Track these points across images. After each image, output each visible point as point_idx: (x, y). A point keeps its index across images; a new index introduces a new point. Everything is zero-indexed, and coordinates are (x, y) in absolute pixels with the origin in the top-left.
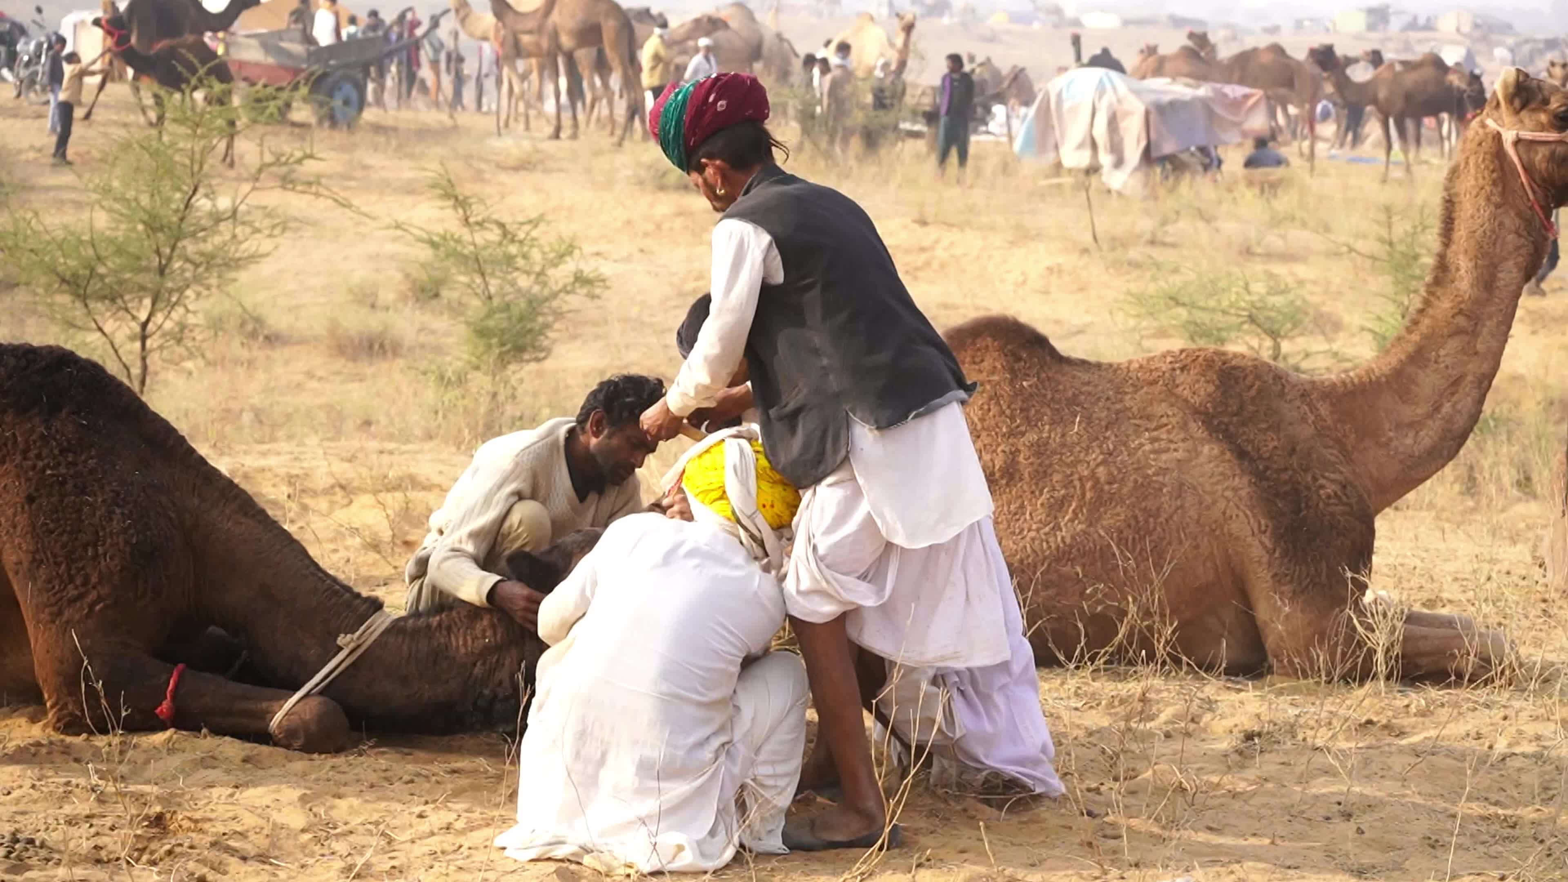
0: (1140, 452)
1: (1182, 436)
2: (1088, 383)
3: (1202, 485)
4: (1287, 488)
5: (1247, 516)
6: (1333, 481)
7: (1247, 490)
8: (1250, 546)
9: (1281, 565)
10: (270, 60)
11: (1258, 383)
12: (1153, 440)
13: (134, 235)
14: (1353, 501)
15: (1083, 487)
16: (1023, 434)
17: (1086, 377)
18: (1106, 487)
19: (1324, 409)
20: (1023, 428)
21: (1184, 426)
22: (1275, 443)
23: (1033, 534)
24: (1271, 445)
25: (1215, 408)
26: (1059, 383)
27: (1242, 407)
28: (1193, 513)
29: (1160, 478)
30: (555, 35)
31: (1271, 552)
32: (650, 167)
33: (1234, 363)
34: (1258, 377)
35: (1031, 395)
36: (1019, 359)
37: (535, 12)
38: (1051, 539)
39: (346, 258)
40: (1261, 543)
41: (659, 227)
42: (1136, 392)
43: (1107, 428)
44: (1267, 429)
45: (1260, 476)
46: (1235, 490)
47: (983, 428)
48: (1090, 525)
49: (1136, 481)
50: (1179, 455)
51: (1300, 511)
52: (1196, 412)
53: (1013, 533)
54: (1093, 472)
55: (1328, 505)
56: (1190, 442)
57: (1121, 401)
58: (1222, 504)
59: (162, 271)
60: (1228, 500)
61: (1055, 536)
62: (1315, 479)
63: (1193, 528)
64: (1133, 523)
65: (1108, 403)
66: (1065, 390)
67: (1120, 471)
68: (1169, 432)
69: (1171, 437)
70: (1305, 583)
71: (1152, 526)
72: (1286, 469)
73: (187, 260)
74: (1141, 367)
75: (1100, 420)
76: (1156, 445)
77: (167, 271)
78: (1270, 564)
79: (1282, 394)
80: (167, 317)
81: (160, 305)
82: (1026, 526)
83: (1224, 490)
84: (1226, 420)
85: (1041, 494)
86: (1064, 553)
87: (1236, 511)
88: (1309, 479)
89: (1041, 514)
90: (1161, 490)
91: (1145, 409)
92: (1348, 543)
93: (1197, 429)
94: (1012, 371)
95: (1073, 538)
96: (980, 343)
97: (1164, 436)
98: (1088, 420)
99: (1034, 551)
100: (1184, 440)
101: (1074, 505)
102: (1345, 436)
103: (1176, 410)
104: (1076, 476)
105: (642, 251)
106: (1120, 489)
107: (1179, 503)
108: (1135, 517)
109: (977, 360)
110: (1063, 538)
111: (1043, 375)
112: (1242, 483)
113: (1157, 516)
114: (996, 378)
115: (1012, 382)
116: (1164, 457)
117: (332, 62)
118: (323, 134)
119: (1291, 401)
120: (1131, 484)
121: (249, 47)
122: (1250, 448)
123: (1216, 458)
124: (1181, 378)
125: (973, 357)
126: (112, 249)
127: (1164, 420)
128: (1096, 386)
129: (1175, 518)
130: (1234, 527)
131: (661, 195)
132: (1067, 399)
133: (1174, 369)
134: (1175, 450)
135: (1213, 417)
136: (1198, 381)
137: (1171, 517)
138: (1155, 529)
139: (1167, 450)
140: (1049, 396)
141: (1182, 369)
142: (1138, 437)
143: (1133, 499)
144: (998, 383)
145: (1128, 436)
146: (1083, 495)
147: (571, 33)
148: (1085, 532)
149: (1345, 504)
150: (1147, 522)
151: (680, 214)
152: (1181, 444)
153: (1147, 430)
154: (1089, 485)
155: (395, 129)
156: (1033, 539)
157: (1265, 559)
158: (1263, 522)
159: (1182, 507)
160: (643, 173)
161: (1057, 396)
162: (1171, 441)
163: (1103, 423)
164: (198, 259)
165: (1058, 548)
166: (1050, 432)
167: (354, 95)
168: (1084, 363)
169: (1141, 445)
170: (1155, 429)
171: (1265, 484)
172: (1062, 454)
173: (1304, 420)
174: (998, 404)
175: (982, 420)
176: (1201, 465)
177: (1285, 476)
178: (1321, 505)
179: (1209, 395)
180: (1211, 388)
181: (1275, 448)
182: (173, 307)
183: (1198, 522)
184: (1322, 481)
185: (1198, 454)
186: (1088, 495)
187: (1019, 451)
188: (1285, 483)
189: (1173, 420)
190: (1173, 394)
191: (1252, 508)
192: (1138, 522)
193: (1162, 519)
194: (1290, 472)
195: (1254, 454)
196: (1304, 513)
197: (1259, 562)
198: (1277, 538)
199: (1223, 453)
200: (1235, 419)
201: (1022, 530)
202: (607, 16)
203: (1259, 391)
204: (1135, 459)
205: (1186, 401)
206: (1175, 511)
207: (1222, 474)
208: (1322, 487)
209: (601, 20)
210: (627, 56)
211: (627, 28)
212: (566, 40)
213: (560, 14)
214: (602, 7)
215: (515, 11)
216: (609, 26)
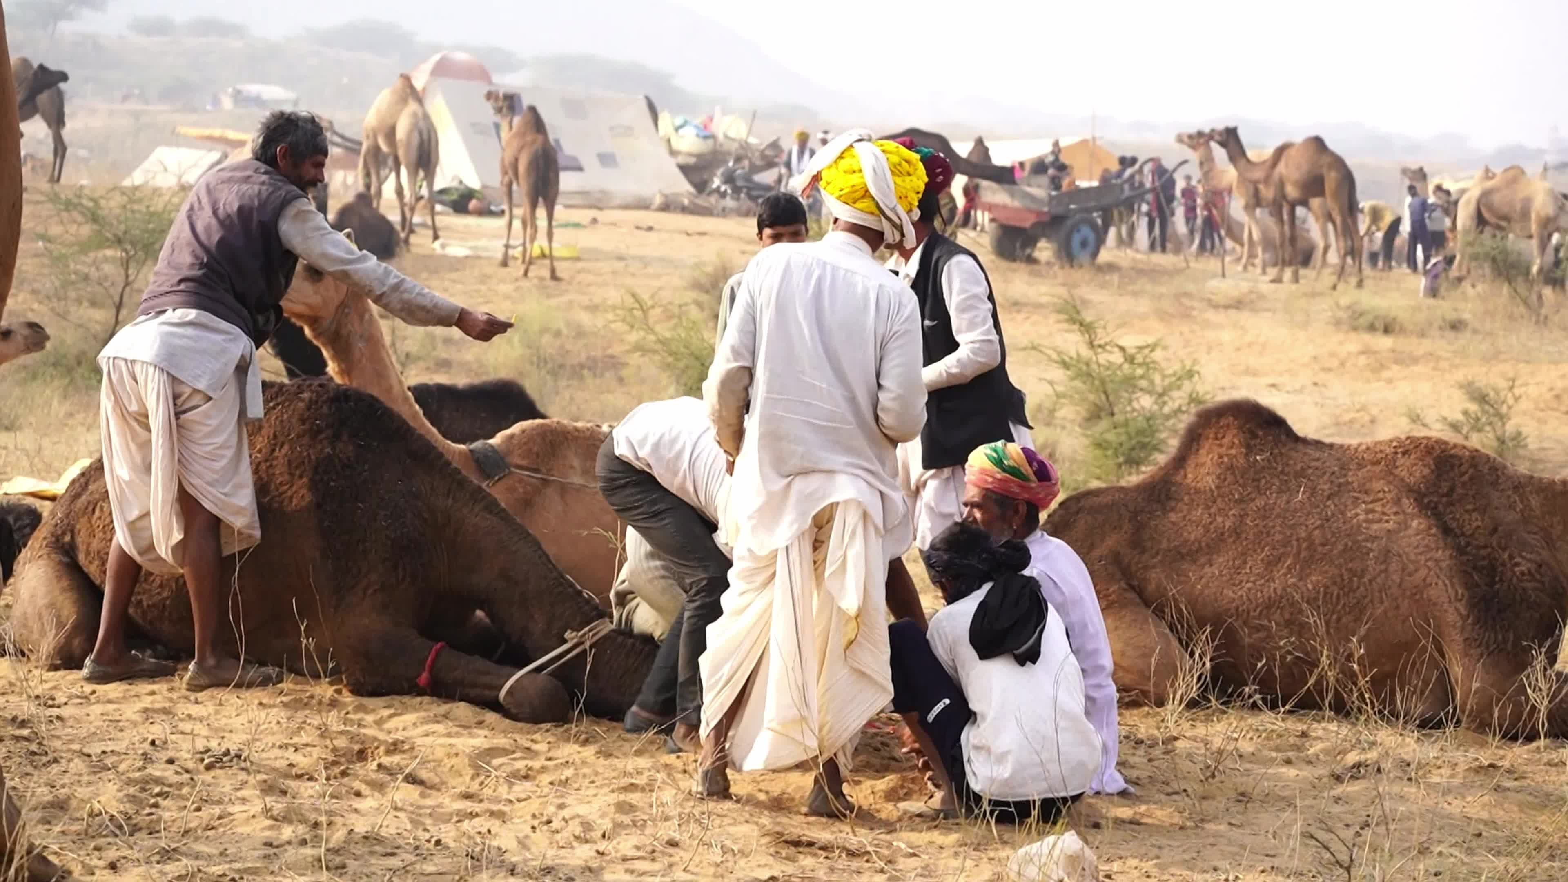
0: (1355, 521)
1: (1395, 509)
2: (1318, 460)
3: (1407, 554)
4: (1485, 563)
5: (1446, 585)
6: (1529, 560)
7: (1448, 562)
8: (1446, 611)
9: (1473, 630)
10: (1016, 203)
11: (1471, 471)
12: (1368, 512)
14: (1546, 579)
15: (1299, 546)
16: (1253, 500)
17: (1317, 454)
18: (1320, 549)
19: (1535, 501)
20: (1253, 496)
21: (1398, 501)
22: (1480, 523)
23: (1249, 585)
24: (1475, 524)
25: (1427, 488)
26: (1291, 458)
27: (1452, 490)
28: (1396, 578)
29: (1369, 545)
30: (1281, 185)
31: (1465, 618)
32: (1348, 308)
33: (1452, 452)
34: (1474, 466)
35: (1263, 468)
36: (1254, 436)
37: (1264, 162)
38: (1265, 590)
40: (1457, 609)
41: (1342, 364)
42: (1359, 469)
43: (1329, 498)
44: (1474, 510)
45: (1461, 551)
46: (1437, 561)
47: (1219, 495)
48: (1301, 579)
49: (1346, 545)
50: (1390, 526)
51: (1495, 583)
52: (1410, 490)
53: (1234, 585)
54: (1310, 535)
55: (1522, 581)
56: (1402, 517)
57: (1345, 476)
58: (1423, 572)
60: (1430, 569)
61: (1269, 587)
62: (1511, 557)
63: (1395, 590)
64: (1338, 580)
65: (1333, 478)
66: (1295, 464)
67: (1333, 533)
68: (1383, 506)
69: (1385, 510)
70: (1491, 649)
71: (1355, 585)
72: (1485, 547)
74: (1368, 449)
75: (1323, 491)
76: (1370, 516)
78: (1463, 629)
79: (1495, 484)
82: (1245, 578)
83: (1427, 560)
84: (1435, 499)
85: (1262, 551)
86: (1275, 601)
87: (1435, 580)
88: (1506, 556)
89: (1259, 569)
90: (1368, 554)
91: (1365, 484)
92: (1537, 616)
93: (1408, 505)
94: (1248, 447)
95: (1284, 589)
96: (1223, 422)
97: (1379, 509)
98: (1313, 491)
99: (1249, 599)
100: (1396, 513)
101: (1289, 562)
102: (1552, 526)
103: (1392, 487)
104: (1295, 537)
106: (1331, 551)
107: (1383, 567)
108: (1341, 576)
109: (1220, 436)
110: (1275, 589)
111: (1276, 451)
112: (1445, 556)
113: (1361, 577)
114: (1233, 452)
115: (1247, 455)
116: (1375, 527)
117: (1072, 206)
118: (1059, 270)
119: (1503, 490)
120: (1340, 547)
121: (997, 191)
122: (1454, 525)
123: (1423, 531)
124: (1401, 460)
125: (1216, 434)
127: (1381, 495)
128: (1324, 462)
129: (1379, 580)
130: (1433, 592)
131: (1353, 335)
132: (1296, 473)
133: (1396, 453)
134: (1387, 521)
135: (1425, 495)
136: (1416, 464)
137: (1375, 578)
138: (1358, 588)
139: (1380, 521)
140: (1280, 468)
141: (1404, 453)
142: (1356, 507)
143: (1342, 560)
144: (1235, 456)
145: (1346, 506)
146: (1299, 553)
147: (1296, 183)
148: (1294, 584)
149: (1539, 581)
150: (1351, 580)
151: (1365, 352)
152: (1392, 517)
153: (1364, 502)
154: (1304, 545)
156: (1249, 589)
157: (1459, 624)
158: (1460, 592)
159: (1386, 571)
160: (1341, 314)
161: (1287, 469)
162: (1384, 513)
163: (1326, 494)
165: (1269, 598)
166: (1277, 498)
167: (1091, 238)
168: (1318, 444)
169: (1357, 515)
170: (1372, 502)
171: (1464, 558)
172: (1285, 518)
173: (1512, 507)
174: (1233, 473)
175: (1218, 487)
176: (1409, 537)
177: (1483, 552)
178: (1515, 580)
179: (1424, 477)
180: (1426, 471)
181: (1478, 527)
183: (1400, 585)
184: (1518, 560)
185: (1407, 527)
186: (1303, 554)
187: (1247, 515)
188: (1484, 558)
189: (1388, 496)
190: (1391, 474)
191: (1451, 578)
192: (1343, 580)
193: (1365, 580)
194: (1489, 550)
195: (1458, 531)
196: (1497, 586)
197: (1454, 626)
198: (1472, 606)
199: (1430, 528)
200: (1444, 499)
201: (1241, 582)
202: (1329, 167)
203: (1471, 479)
204: (1348, 526)
205: (1402, 480)
206: (1379, 575)
207: (1427, 546)
208: (1517, 564)
209: (1325, 171)
210: (1346, 206)
211: (1348, 180)
212: (1292, 192)
213: (1287, 166)
214: (1326, 160)
215: (1248, 161)
216: (1331, 179)
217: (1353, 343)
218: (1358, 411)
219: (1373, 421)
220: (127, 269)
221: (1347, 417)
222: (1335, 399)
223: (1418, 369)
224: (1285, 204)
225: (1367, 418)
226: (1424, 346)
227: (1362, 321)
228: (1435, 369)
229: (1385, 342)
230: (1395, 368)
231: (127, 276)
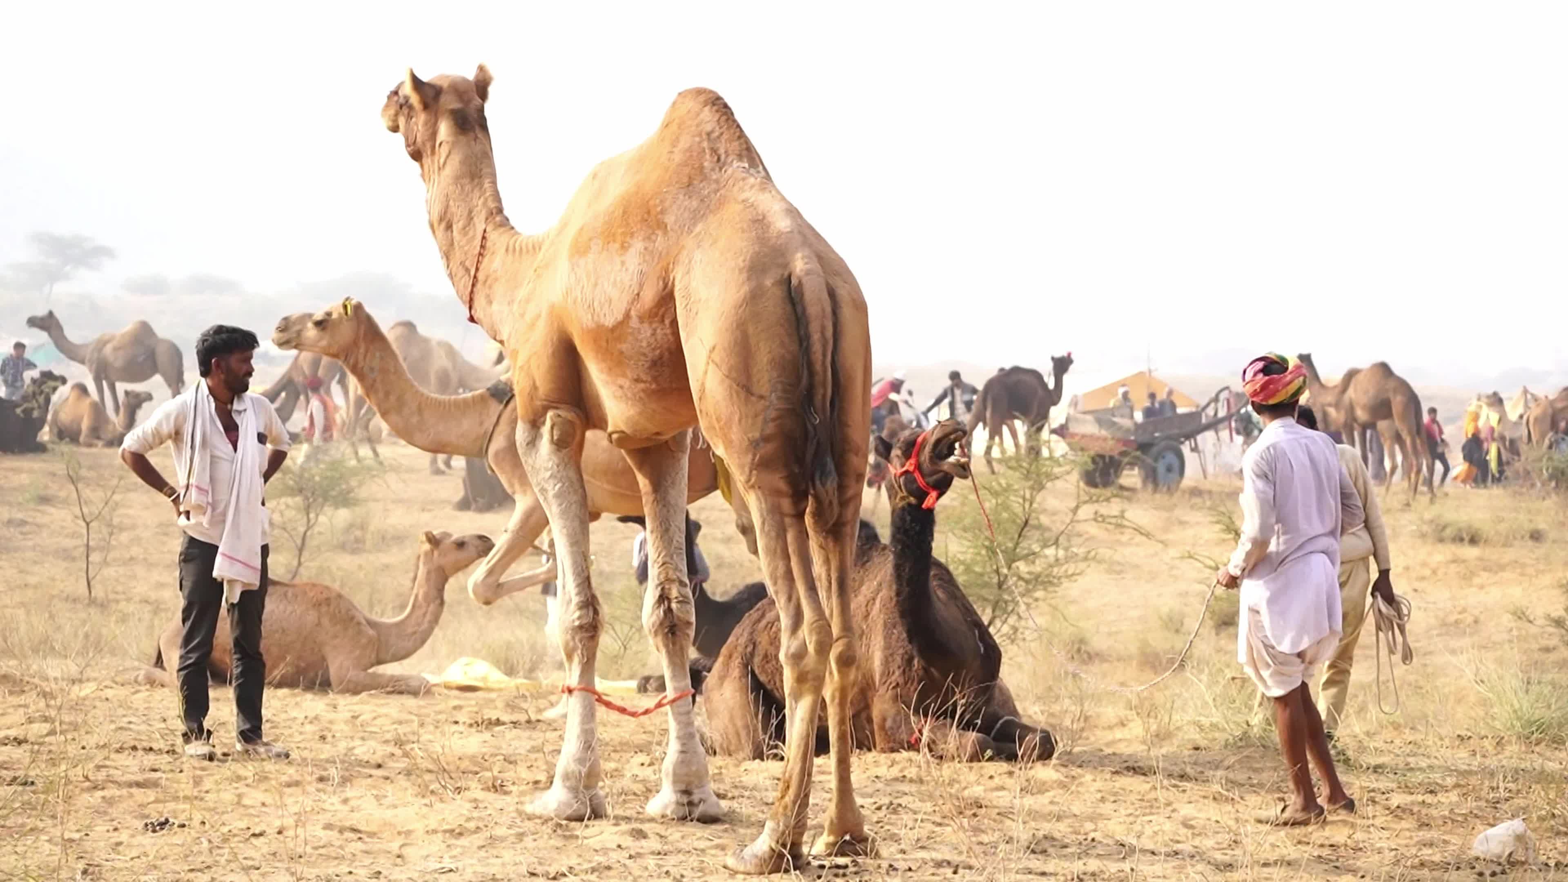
10: (1104, 433)
13: (978, 558)
30: (1351, 409)
32: (1432, 521)
37: (1335, 387)
39: (1159, 595)
41: (1434, 572)
59: (1000, 585)
73: (1020, 578)
77: (1005, 587)
80: (1004, 622)
81: (997, 613)
105: (1416, 590)
117: (1157, 435)
118: (1146, 495)
121: (1085, 422)
126: (962, 568)
131: (1440, 546)
147: (1364, 407)
151: (1454, 561)
155: (1210, 492)
160: (1425, 528)
164: (1027, 576)
167: (1176, 463)
182: (1009, 614)
202: (1395, 391)
209: (1391, 395)
210: (1415, 429)
211: (1413, 401)
212: (1361, 415)
213: (1355, 391)
214: (1391, 384)
215: (1322, 386)
216: (1398, 402)
217: (1442, 554)
218: (1460, 613)
219: (1476, 622)
220: (308, 514)
221: (1452, 618)
222: (1435, 603)
223: (1506, 575)
224: (1355, 425)
225: (1470, 620)
226: (1509, 555)
227: (1448, 532)
228: (1522, 574)
229: (1470, 552)
230: (1485, 575)
231: (309, 520)
